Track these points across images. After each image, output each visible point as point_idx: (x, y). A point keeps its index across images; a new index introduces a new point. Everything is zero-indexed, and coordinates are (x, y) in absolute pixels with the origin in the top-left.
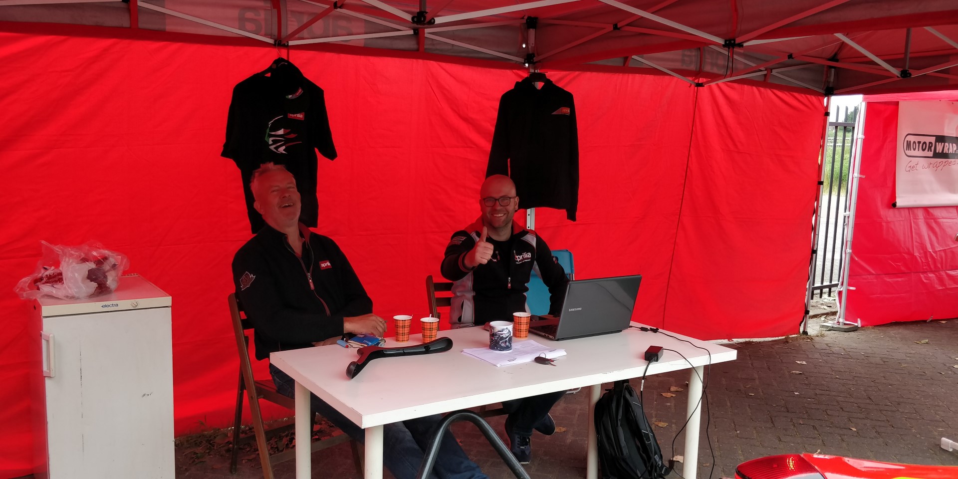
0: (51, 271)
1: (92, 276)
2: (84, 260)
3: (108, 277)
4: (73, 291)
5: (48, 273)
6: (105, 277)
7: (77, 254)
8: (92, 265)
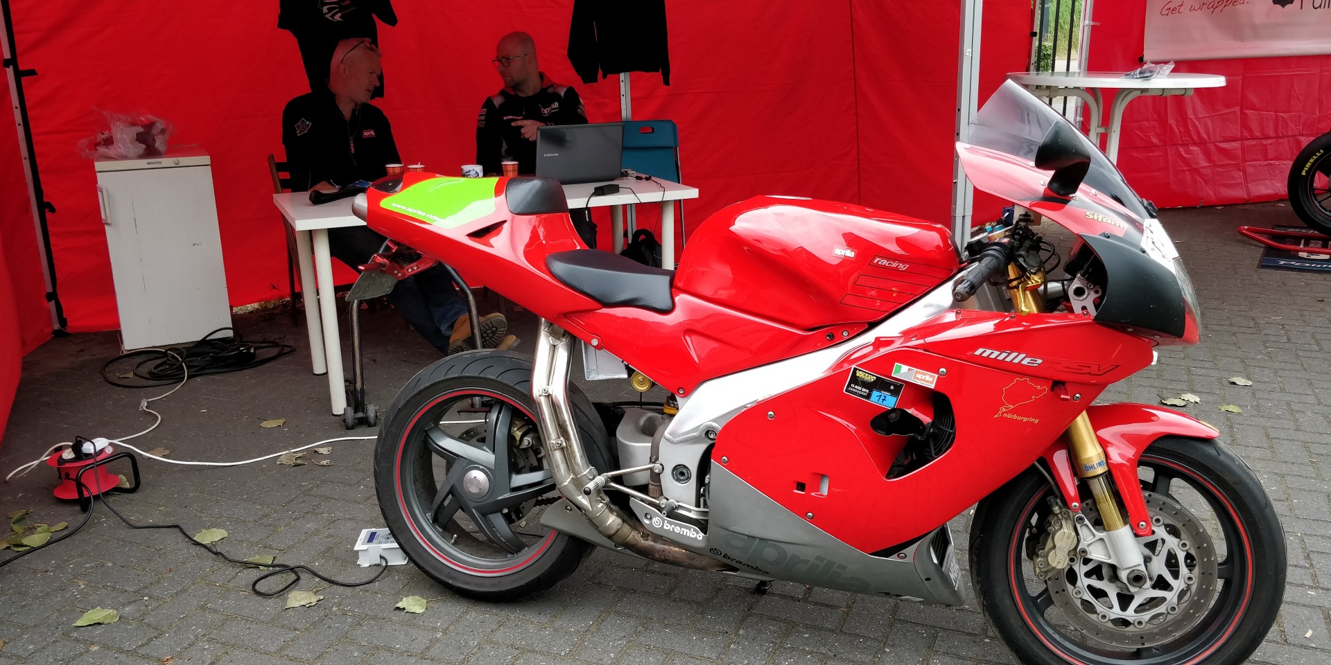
0: (106, 135)
1: (140, 138)
2: (133, 124)
3: (157, 140)
4: (122, 151)
5: (103, 137)
6: (154, 140)
7: (125, 118)
8: (141, 129)
